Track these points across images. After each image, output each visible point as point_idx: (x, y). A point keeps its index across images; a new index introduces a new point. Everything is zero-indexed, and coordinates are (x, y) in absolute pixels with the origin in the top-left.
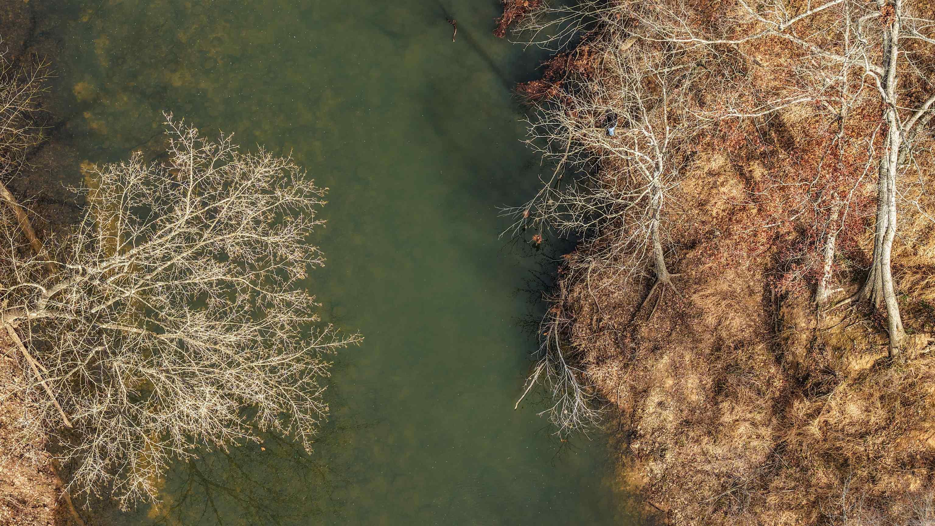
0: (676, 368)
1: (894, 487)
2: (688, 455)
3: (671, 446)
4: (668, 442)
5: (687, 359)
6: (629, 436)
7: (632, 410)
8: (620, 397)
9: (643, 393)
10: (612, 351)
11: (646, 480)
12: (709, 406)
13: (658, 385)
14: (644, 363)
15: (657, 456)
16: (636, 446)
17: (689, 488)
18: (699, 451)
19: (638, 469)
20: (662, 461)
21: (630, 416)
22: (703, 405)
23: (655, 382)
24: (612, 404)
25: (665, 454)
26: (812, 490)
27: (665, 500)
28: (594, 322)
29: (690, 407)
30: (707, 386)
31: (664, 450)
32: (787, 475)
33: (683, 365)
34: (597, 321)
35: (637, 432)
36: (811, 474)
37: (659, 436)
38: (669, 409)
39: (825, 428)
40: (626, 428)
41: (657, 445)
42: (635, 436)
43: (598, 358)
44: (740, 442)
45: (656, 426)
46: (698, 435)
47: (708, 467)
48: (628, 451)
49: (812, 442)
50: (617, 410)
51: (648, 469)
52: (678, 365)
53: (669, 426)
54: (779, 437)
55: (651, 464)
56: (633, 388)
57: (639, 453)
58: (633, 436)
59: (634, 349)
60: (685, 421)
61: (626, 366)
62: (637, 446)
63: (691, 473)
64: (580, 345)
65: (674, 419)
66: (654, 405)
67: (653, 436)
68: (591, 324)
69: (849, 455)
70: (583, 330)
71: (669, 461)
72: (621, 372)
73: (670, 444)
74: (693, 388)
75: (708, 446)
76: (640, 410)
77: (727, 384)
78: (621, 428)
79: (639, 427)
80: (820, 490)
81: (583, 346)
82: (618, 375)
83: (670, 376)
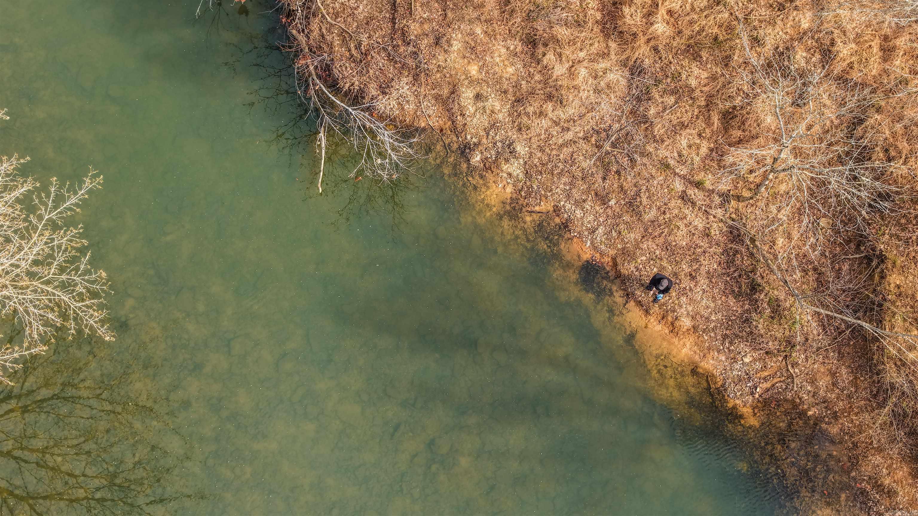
0: (472, 48)
1: (784, 36)
2: (540, 135)
3: (515, 136)
4: (510, 134)
5: (479, 32)
6: (463, 153)
7: (450, 123)
8: (429, 117)
9: (453, 96)
10: (391, 71)
11: (509, 189)
12: (532, 70)
13: (464, 77)
14: (434, 62)
15: (507, 155)
16: (476, 159)
17: (562, 170)
18: (550, 124)
19: (494, 182)
20: (515, 157)
21: (451, 131)
22: (525, 73)
23: (458, 77)
24: (424, 130)
25: (514, 148)
26: (697, 93)
27: (543, 198)
28: (354, 52)
29: (511, 83)
30: (517, 50)
31: (509, 146)
32: (660, 93)
33: (479, 41)
34: (356, 49)
35: (468, 143)
36: (687, 77)
37: (496, 134)
38: (489, 97)
39: (672, 20)
40: (455, 146)
41: (499, 144)
42: (470, 148)
43: (380, 87)
44: (589, 89)
45: (486, 124)
46: (539, 106)
47: (569, 136)
48: (471, 169)
49: (668, 41)
50: (434, 133)
51: (505, 175)
52: (473, 45)
53: (500, 116)
54: (628, 59)
55: (505, 167)
56: (437, 98)
57: (484, 165)
58: (467, 151)
59: (415, 53)
60: (515, 101)
61: (416, 78)
62: (478, 158)
63: (554, 152)
64: (353, 85)
65: (502, 105)
66: (471, 102)
67: (490, 137)
68: (352, 56)
69: (716, 30)
70: (346, 68)
71: (523, 153)
72: (415, 88)
73: (513, 135)
74: (504, 61)
75: (556, 113)
76: (459, 117)
77: (538, 33)
78: (449, 149)
79: (469, 137)
80: (706, 89)
81: (357, 83)
82: (413, 93)
83: (471, 61)
